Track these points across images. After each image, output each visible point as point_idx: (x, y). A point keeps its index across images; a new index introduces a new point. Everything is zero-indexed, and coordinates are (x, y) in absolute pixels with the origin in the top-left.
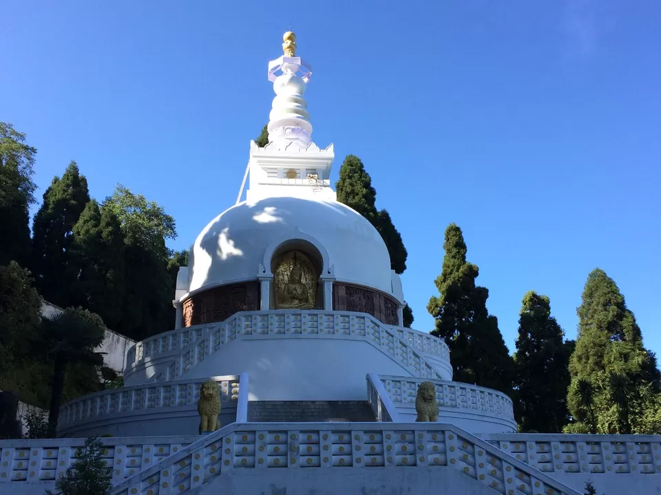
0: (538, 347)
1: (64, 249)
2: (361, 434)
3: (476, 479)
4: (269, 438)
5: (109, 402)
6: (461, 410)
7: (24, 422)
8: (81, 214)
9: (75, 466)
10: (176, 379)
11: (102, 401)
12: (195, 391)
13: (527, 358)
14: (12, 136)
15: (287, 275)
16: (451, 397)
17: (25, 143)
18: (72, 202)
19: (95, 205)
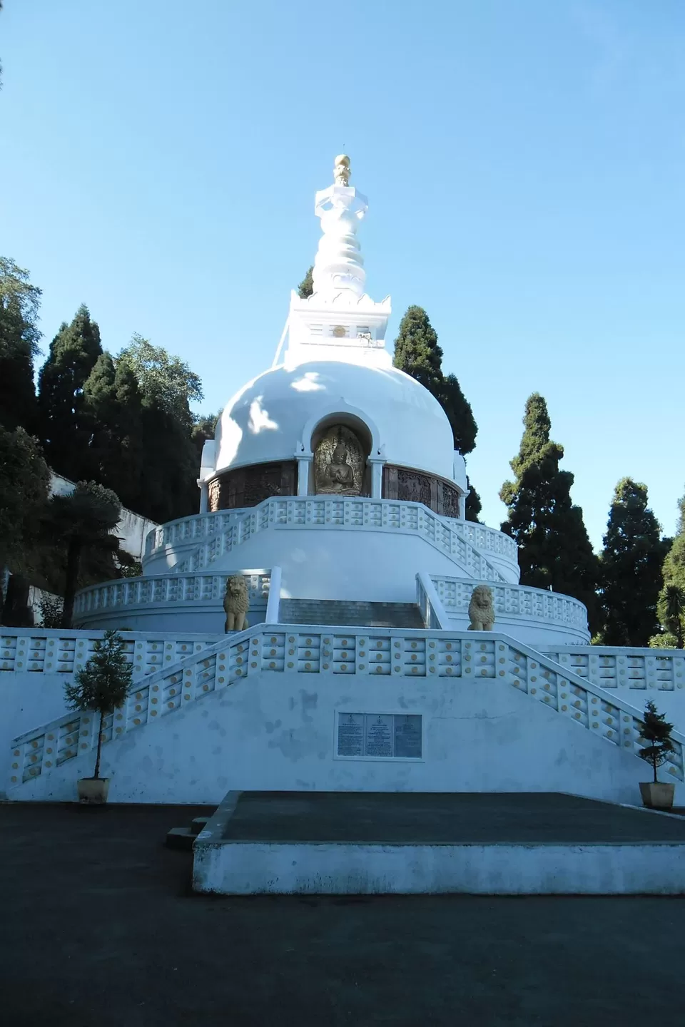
0: (629, 544)
1: (73, 410)
2: (401, 641)
3: (526, 693)
4: (300, 641)
5: (127, 591)
6: (524, 617)
7: (39, 610)
8: (93, 369)
9: (95, 660)
10: (201, 570)
11: (119, 590)
12: (221, 585)
13: (616, 557)
14: (14, 274)
15: (330, 454)
16: (514, 602)
17: (29, 283)
18: (83, 353)
19: (109, 358)
